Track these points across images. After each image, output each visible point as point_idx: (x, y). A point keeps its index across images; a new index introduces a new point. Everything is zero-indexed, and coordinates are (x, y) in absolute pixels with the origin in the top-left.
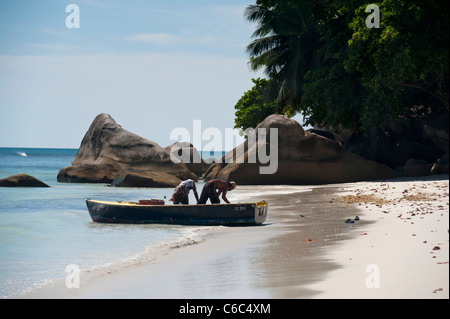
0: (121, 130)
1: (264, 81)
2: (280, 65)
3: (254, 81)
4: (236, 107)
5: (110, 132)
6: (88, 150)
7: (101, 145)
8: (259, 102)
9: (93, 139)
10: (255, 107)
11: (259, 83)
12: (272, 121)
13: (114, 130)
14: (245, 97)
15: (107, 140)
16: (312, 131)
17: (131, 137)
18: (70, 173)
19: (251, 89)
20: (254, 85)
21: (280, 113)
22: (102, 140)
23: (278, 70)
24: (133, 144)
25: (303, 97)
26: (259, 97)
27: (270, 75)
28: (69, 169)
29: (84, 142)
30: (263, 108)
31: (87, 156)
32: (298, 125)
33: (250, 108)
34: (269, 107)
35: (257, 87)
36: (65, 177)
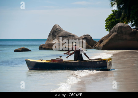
0: (63, 30)
1: (116, 11)
2: (122, 4)
3: (112, 11)
4: (106, 21)
5: (59, 31)
6: (51, 38)
7: (55, 36)
8: (114, 19)
9: (52, 34)
10: (113, 20)
11: (115, 12)
12: (119, 25)
13: (60, 30)
14: (109, 17)
15: (58, 34)
16: (135, 29)
17: (66, 33)
18: (43, 47)
19: (111, 14)
20: (112, 12)
21: (122, 22)
22: (56, 34)
23: (121, 6)
24: (67, 35)
25: (131, 16)
26: (114, 17)
27: (118, 8)
28: (43, 45)
29: (50, 35)
30: (116, 21)
31: (50, 40)
32: (129, 26)
33: (111, 21)
34: (118, 20)
35: (114, 13)
36: (41, 48)
